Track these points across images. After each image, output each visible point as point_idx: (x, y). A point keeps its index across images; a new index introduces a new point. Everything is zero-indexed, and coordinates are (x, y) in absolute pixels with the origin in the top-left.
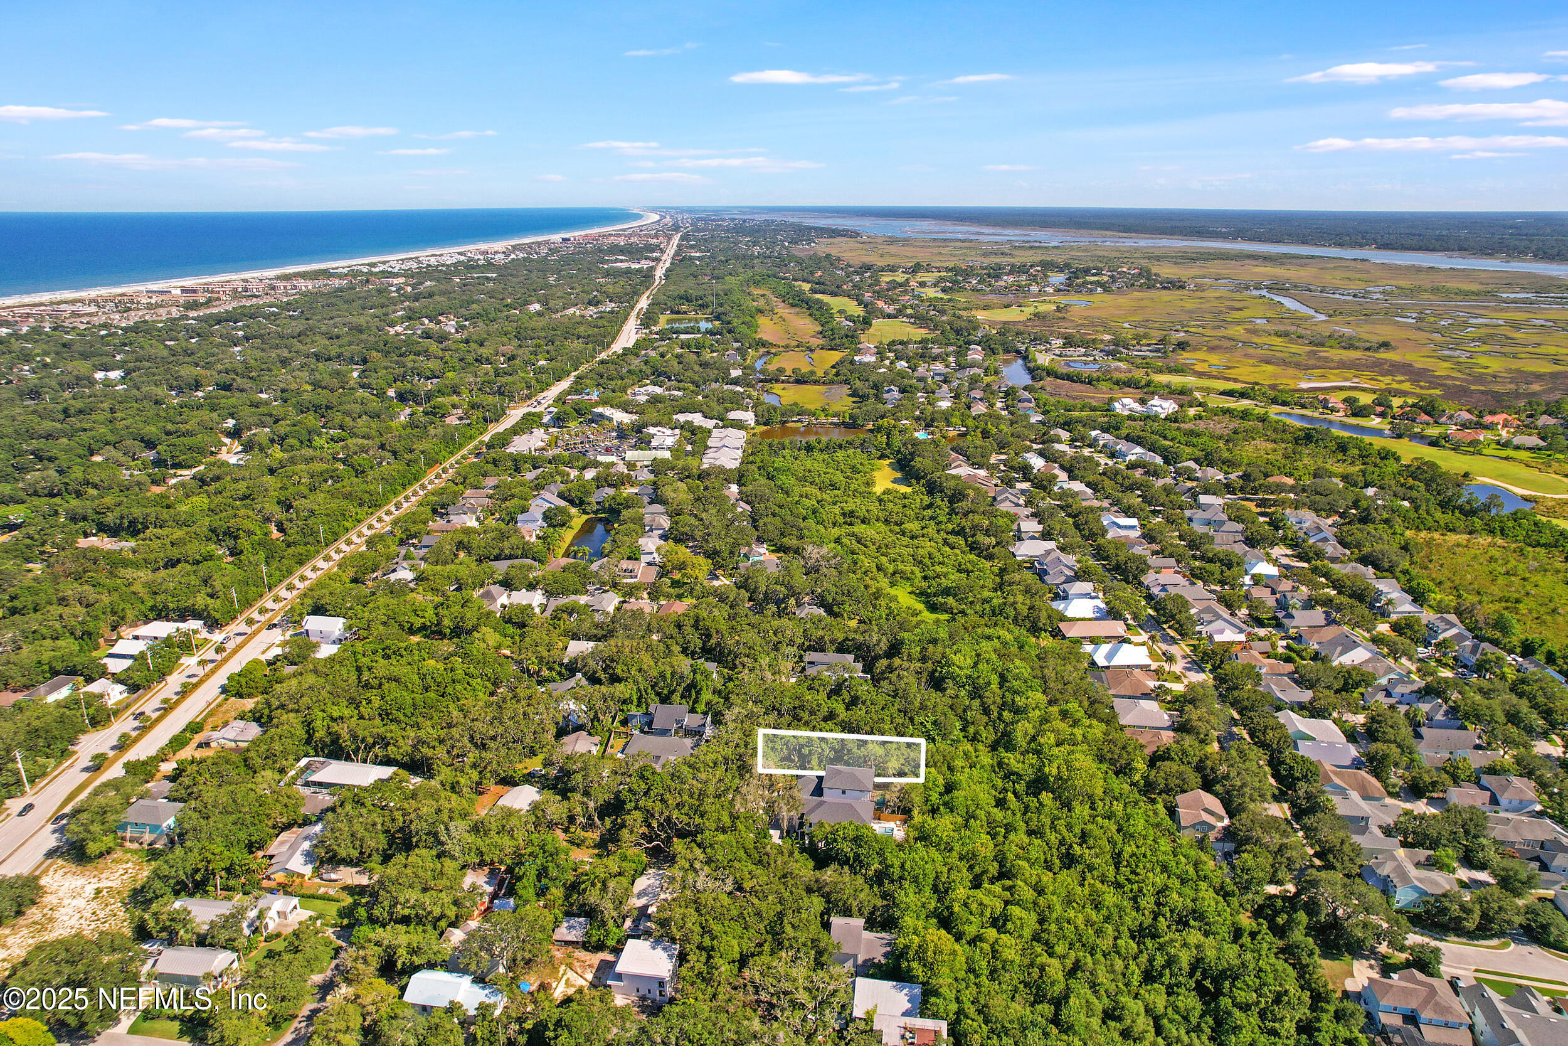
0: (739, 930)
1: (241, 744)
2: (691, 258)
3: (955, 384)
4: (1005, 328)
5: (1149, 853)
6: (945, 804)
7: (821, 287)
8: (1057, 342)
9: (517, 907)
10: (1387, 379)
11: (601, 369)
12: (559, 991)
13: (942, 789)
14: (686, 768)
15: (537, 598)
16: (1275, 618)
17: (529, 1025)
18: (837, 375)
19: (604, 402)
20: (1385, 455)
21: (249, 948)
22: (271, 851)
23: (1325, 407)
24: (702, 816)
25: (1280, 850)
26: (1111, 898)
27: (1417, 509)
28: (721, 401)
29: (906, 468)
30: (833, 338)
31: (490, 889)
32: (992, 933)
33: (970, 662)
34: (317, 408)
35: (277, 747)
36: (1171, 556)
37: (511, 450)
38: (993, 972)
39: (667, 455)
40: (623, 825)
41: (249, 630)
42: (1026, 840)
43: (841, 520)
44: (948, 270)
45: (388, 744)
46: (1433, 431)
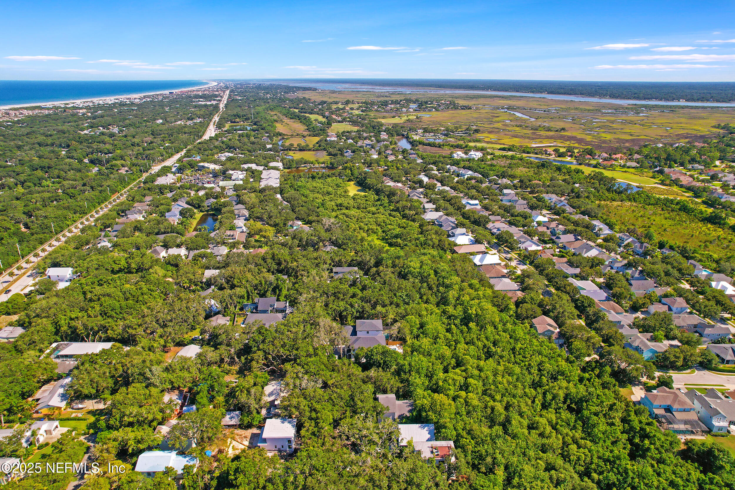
0: (330, 407)
1: (11, 340)
2: (236, 100)
3: (378, 148)
4: (395, 126)
5: (529, 346)
6: (422, 333)
7: (303, 111)
8: (420, 131)
9: (198, 409)
10: (568, 143)
11: (200, 146)
12: (231, 453)
13: (418, 326)
14: (283, 327)
15: (183, 251)
16: (552, 239)
17: (217, 474)
18: (320, 146)
19: (204, 161)
20: (578, 171)
21: (28, 454)
22: (37, 396)
23: (546, 154)
24: (297, 349)
25: (588, 339)
26: (517, 370)
27: (598, 191)
28: (265, 158)
29: (362, 184)
30: (313, 131)
31: (180, 402)
32: (463, 394)
33: (418, 265)
34: (42, 168)
35: (36, 337)
36: (498, 215)
37: (156, 183)
38: (468, 413)
39: (241, 182)
40: (252, 360)
41: (11, 279)
42: (466, 346)
43: (336, 208)
44: (362, 103)
45: (108, 330)
46: (594, 162)
